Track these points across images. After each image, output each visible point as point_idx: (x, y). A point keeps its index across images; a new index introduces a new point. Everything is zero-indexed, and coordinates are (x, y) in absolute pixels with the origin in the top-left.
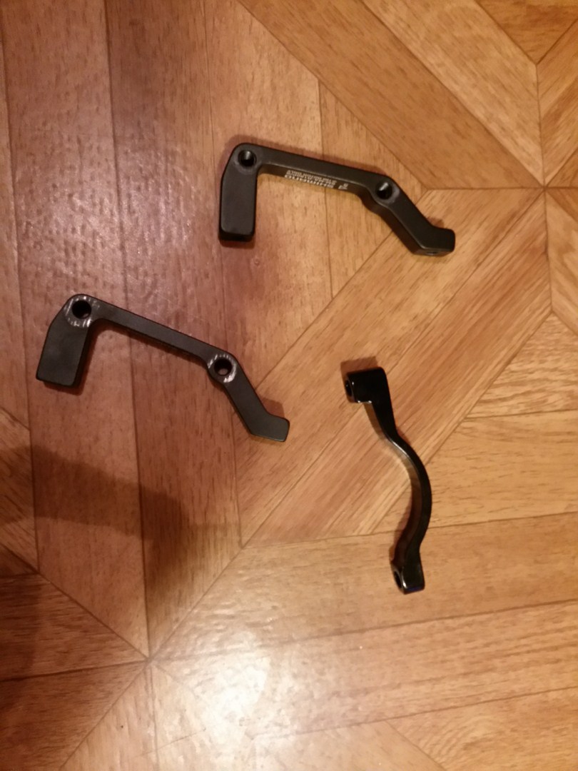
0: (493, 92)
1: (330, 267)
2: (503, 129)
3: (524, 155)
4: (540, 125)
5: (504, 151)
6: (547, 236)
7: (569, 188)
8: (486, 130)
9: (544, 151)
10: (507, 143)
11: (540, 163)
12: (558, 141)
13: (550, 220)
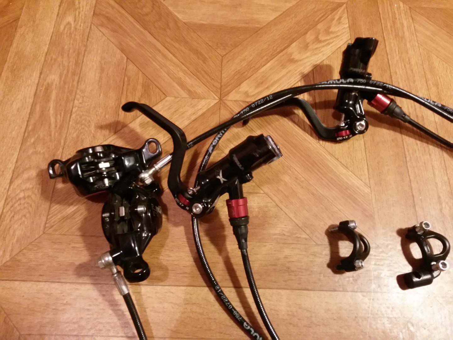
0: (177, 116)
1: (251, 193)
2: (194, 114)
3: (206, 106)
4: (193, 98)
5: (203, 114)
6: (241, 101)
7: (221, 90)
8: (193, 121)
9: (204, 98)
10: (200, 112)
11: (209, 100)
12: (201, 92)
13: (234, 99)
